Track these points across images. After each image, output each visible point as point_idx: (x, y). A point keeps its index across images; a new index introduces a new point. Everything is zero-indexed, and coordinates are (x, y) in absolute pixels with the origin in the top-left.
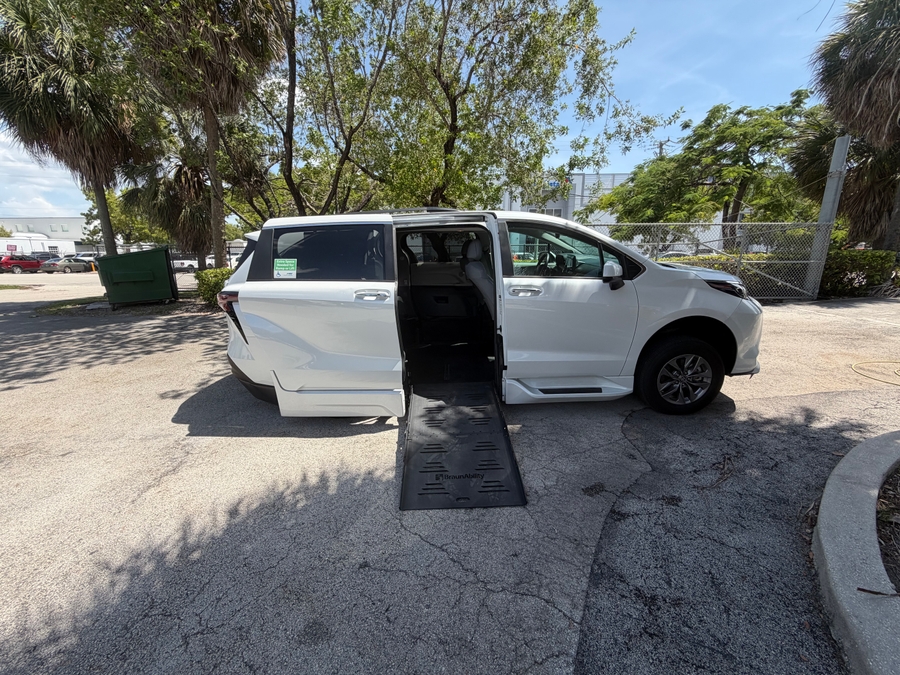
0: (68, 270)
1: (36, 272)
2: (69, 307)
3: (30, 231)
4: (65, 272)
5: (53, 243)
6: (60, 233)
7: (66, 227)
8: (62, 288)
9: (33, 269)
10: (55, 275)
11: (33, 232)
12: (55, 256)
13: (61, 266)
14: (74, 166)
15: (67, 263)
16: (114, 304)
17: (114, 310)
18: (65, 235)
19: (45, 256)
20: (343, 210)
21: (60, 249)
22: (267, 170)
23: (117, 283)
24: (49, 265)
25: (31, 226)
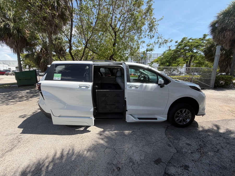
0: (12, 75)
1: (3, 75)
2: (6, 86)
3: (4, 64)
4: (11, 75)
5: (10, 67)
6: (12, 65)
7: (14, 63)
8: (8, 80)
9: (3, 74)
10: (9, 76)
11: (5, 64)
12: (10, 71)
13: (10, 74)
14: (11, 47)
15: (12, 73)
16: (19, 85)
17: (19, 87)
18: (13, 65)
19: (7, 71)
20: (86, 60)
21: (11, 69)
22: (66, 50)
23: (20, 79)
24: (7, 73)
25: (4, 63)
